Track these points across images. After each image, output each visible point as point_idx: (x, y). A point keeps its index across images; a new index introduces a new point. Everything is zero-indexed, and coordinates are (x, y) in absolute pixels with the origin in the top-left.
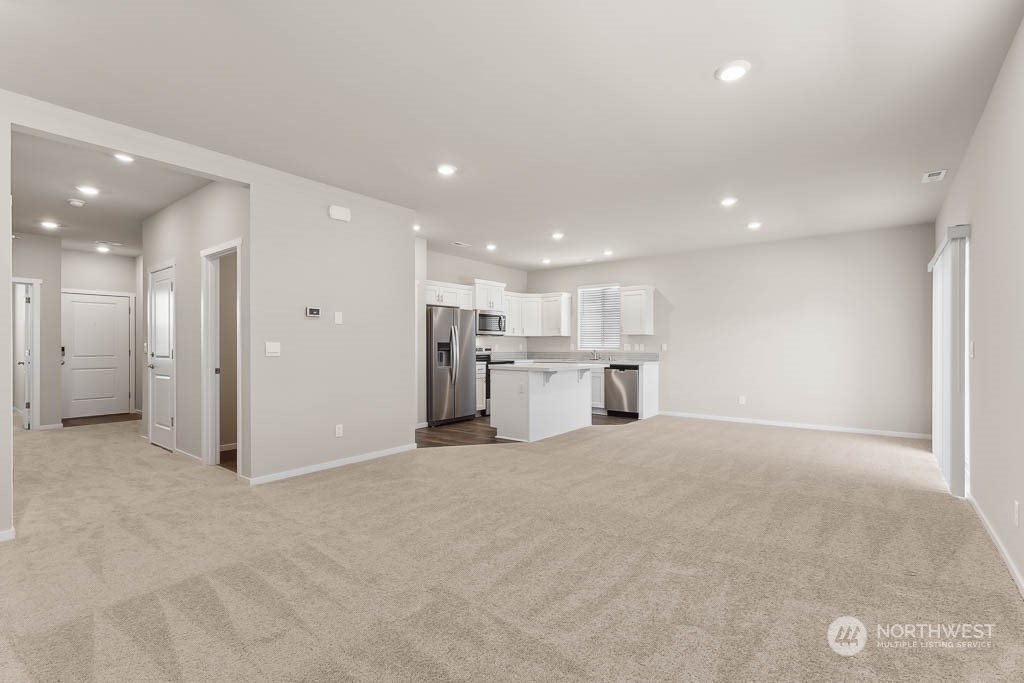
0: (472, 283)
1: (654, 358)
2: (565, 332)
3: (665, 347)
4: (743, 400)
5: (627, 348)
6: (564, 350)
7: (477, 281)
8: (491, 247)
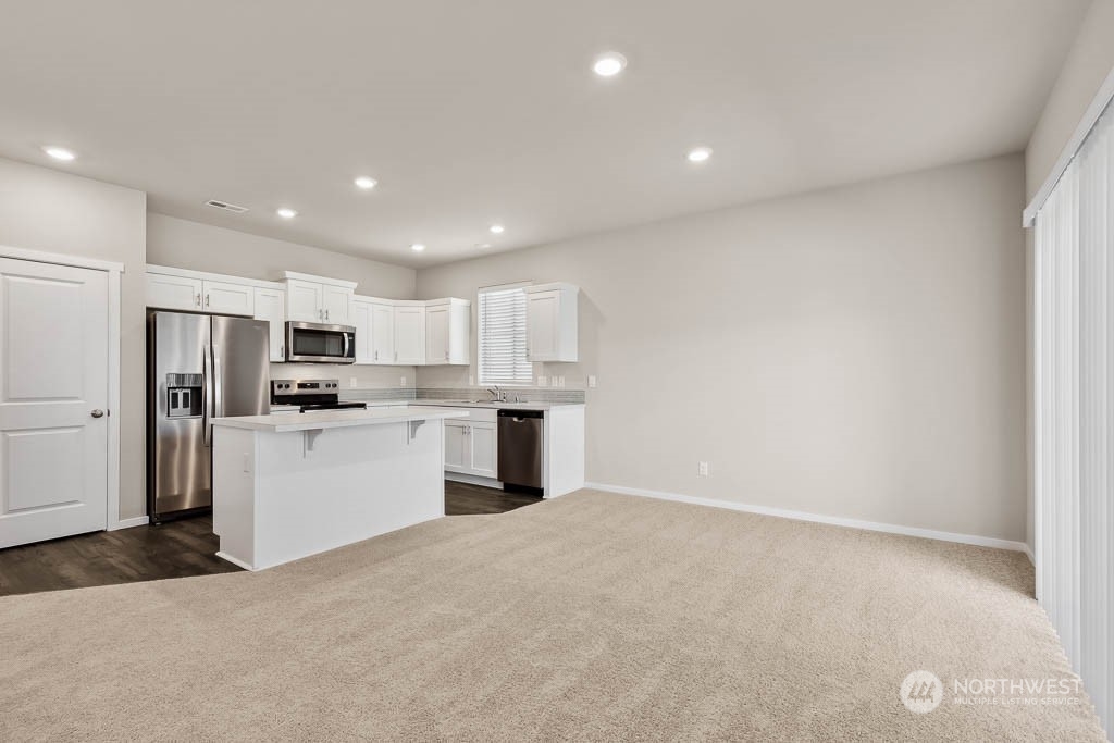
0: (283, 280)
1: (575, 398)
2: (457, 357)
3: (593, 380)
4: (705, 468)
5: (542, 382)
6: (459, 385)
7: (289, 274)
8: (286, 214)
